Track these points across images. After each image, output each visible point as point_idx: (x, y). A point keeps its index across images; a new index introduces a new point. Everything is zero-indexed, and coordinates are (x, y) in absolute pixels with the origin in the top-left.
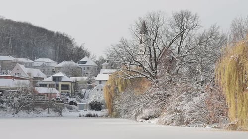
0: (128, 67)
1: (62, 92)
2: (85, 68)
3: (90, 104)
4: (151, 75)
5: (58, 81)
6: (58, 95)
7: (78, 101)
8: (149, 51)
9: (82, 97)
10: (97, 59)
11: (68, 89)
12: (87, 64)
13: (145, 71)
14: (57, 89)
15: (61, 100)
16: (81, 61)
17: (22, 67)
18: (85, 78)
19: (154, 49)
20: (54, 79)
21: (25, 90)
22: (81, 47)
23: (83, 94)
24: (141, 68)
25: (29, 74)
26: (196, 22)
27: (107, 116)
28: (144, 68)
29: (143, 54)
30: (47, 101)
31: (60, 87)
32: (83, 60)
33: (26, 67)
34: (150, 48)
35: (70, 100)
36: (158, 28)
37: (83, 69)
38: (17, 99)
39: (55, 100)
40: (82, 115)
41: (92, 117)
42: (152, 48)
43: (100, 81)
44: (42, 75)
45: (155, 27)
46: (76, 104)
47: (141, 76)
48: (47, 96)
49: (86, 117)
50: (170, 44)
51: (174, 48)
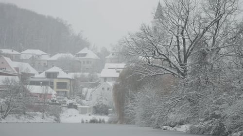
0: (151, 61)
1: (58, 92)
2: (84, 62)
3: (95, 107)
4: (179, 71)
5: (53, 78)
6: (53, 96)
7: (78, 103)
8: (176, 40)
9: (84, 98)
10: (99, 51)
11: (65, 88)
12: (87, 57)
13: (171, 67)
14: (52, 87)
15: (57, 102)
16: (79, 53)
17: (8, 60)
18: (86, 74)
19: (184, 39)
20: (49, 75)
21: (14, 89)
22: (79, 35)
23: (84, 94)
24: (166, 62)
25: (17, 69)
26: (235, 5)
27: (115, 122)
28: (170, 62)
29: (169, 44)
30: (42, 102)
31: (55, 85)
32: (82, 52)
33: (12, 60)
34: (177, 37)
35: (68, 102)
36: (188, 12)
37: (82, 63)
38: (5, 100)
39: (50, 102)
40: (85, 120)
41: (97, 122)
42: (180, 37)
43: (105, 79)
44: (32, 71)
45: (185, 11)
46: (76, 107)
47: (166, 72)
48: (40, 97)
49: (90, 123)
50: (204, 32)
51: (208, 38)
